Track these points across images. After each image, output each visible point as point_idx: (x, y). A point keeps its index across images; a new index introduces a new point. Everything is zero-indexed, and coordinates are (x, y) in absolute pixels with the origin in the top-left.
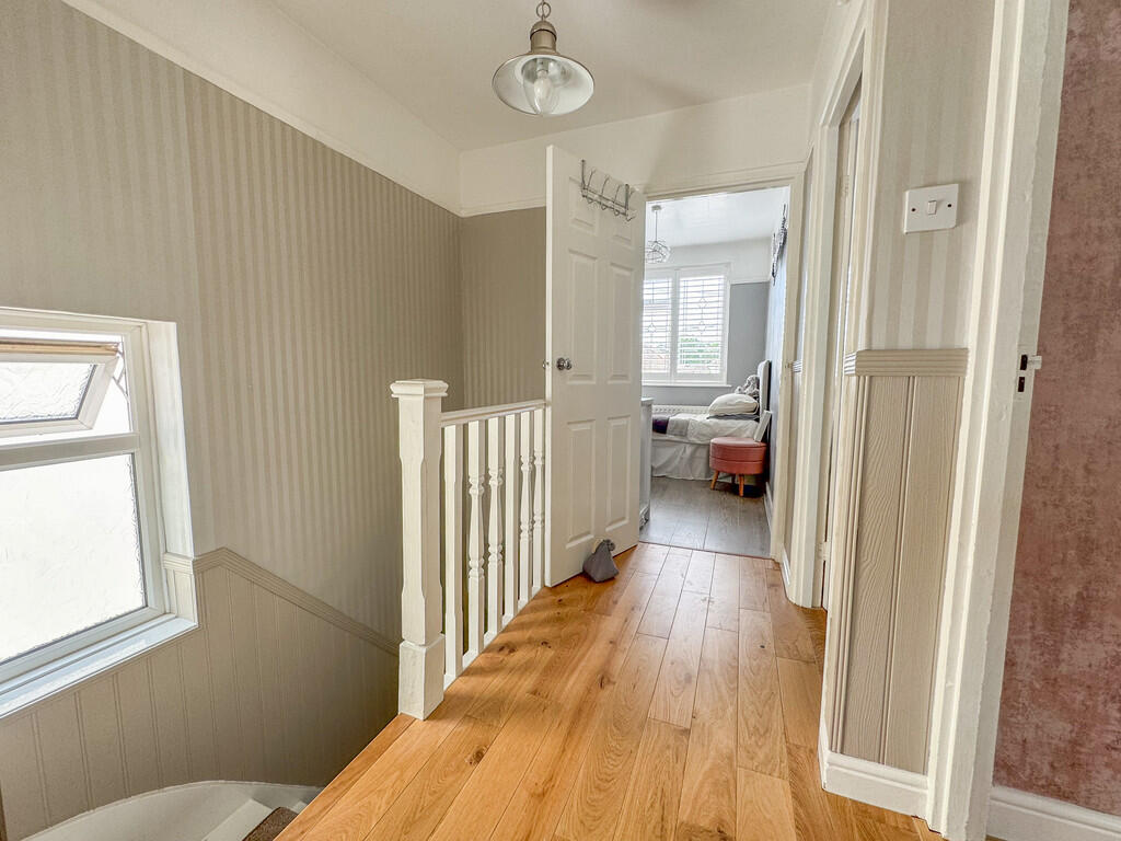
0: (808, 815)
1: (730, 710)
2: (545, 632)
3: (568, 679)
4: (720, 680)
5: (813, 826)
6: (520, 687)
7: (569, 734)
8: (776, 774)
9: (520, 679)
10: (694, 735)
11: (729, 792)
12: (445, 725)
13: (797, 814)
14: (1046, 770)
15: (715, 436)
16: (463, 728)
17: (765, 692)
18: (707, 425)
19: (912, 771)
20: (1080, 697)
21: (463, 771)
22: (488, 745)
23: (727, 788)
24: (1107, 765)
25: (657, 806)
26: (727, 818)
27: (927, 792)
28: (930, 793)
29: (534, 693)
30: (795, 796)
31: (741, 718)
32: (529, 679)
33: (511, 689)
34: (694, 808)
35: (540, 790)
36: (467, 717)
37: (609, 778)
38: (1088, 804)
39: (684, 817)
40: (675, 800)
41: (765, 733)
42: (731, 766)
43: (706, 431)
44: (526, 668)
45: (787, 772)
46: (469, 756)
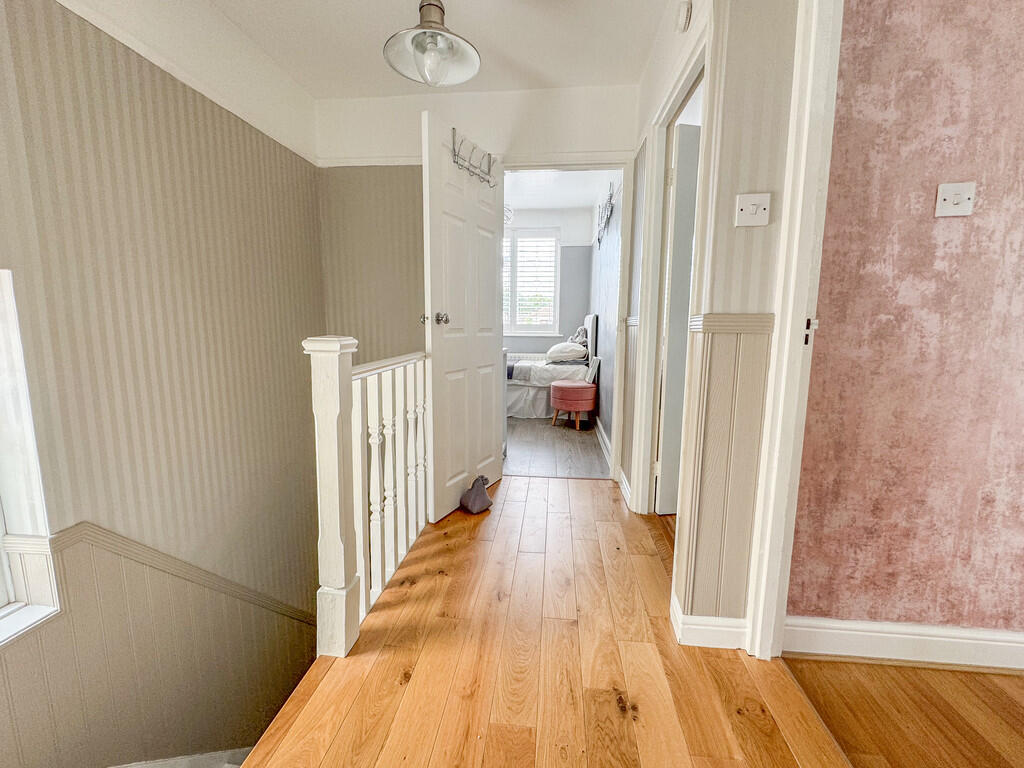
0: (672, 664)
1: (604, 600)
2: (440, 562)
3: (469, 599)
4: (592, 578)
5: (676, 670)
6: (429, 613)
7: (482, 642)
8: (645, 640)
9: (427, 605)
10: (581, 623)
11: (615, 660)
12: (367, 658)
13: (665, 665)
14: (815, 598)
15: (554, 379)
16: (386, 656)
17: (626, 583)
18: (546, 370)
19: (736, 617)
20: (833, 547)
21: (396, 692)
22: (412, 665)
23: (613, 658)
24: (848, 589)
25: (565, 682)
26: (618, 679)
27: (746, 630)
28: (748, 631)
29: (443, 615)
30: (662, 653)
31: (613, 605)
32: (435, 605)
33: (422, 615)
34: (592, 676)
35: (469, 692)
36: (387, 647)
37: (523, 670)
38: (838, 616)
39: (587, 685)
40: (578, 675)
41: (633, 612)
42: (613, 641)
43: (546, 375)
44: (430, 595)
45: (653, 637)
46: (399, 679)
